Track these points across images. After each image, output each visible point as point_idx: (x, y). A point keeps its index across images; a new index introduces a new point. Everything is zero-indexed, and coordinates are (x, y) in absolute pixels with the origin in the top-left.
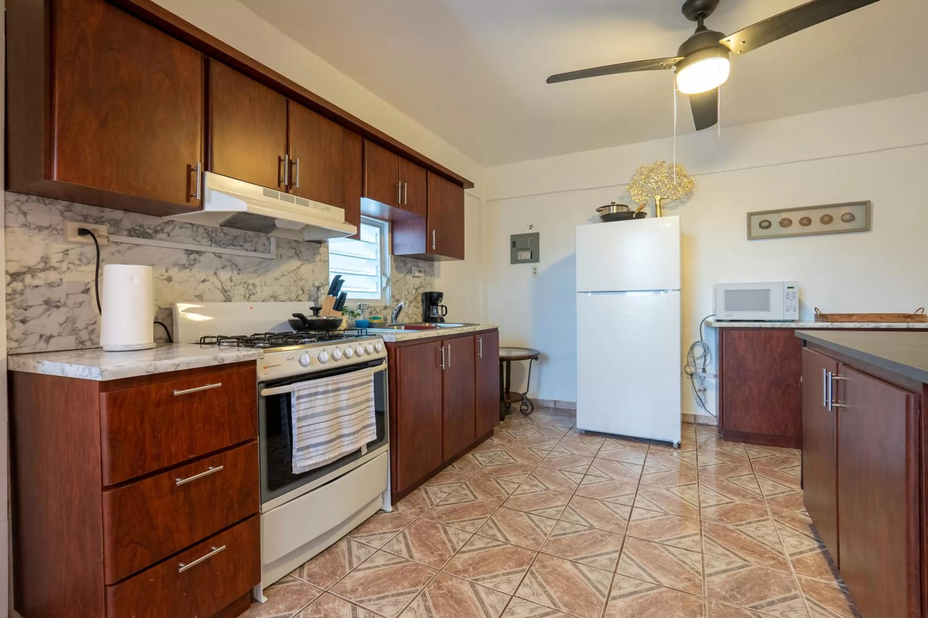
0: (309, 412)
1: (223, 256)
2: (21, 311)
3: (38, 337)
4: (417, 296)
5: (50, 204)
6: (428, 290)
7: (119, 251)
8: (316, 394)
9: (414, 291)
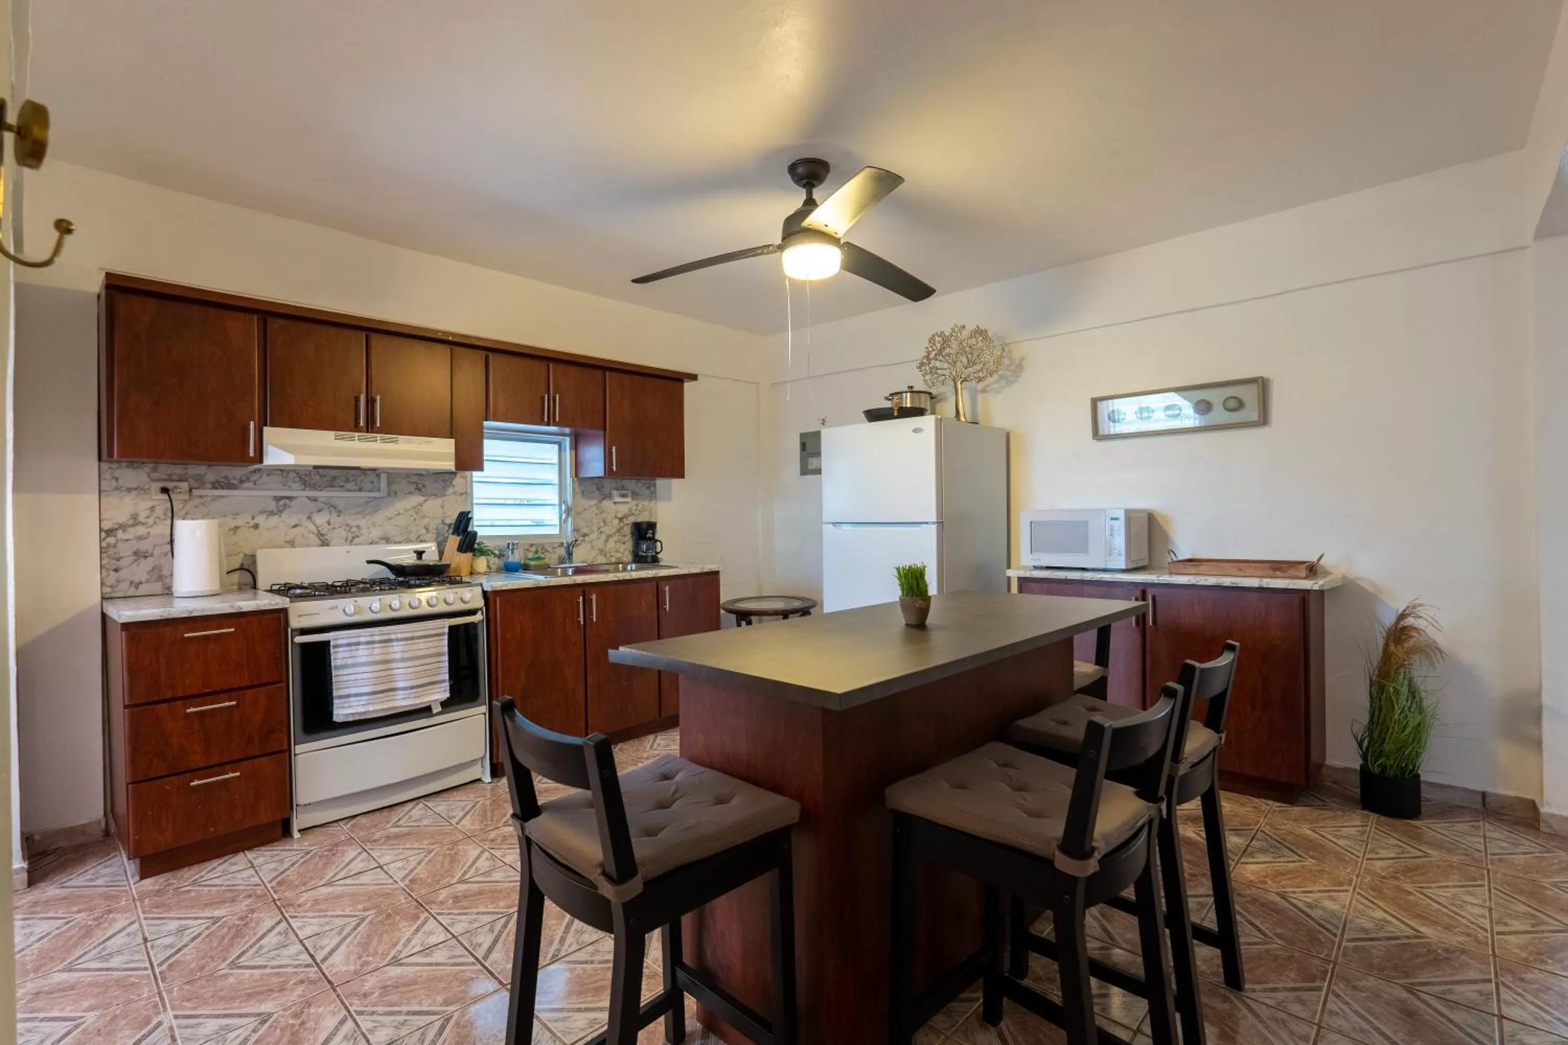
1: (320, 499)
2: (115, 562)
3: (128, 583)
4: (621, 528)
5: (138, 468)
7: (203, 504)
8: (358, 644)
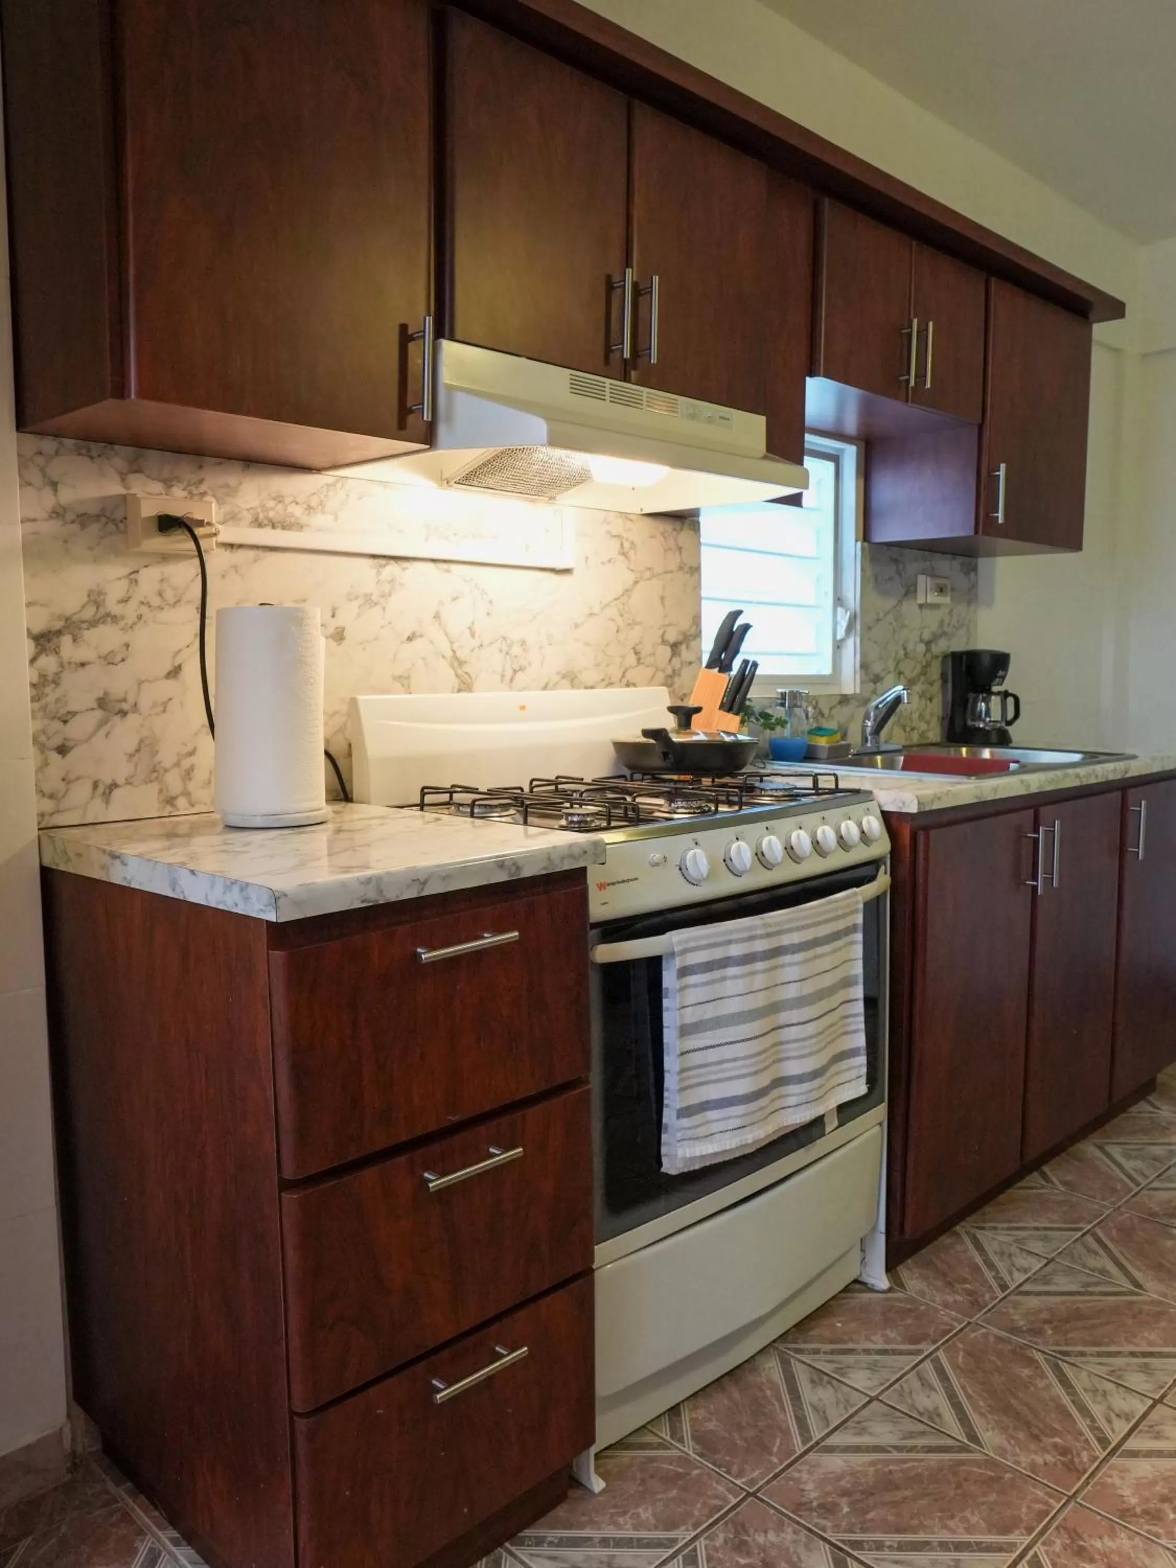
0: (709, 1012)
2: (57, 725)
3: (88, 787)
4: (928, 665)
5: (99, 456)
6: (959, 645)
7: (235, 567)
8: (725, 963)
9: (922, 648)
